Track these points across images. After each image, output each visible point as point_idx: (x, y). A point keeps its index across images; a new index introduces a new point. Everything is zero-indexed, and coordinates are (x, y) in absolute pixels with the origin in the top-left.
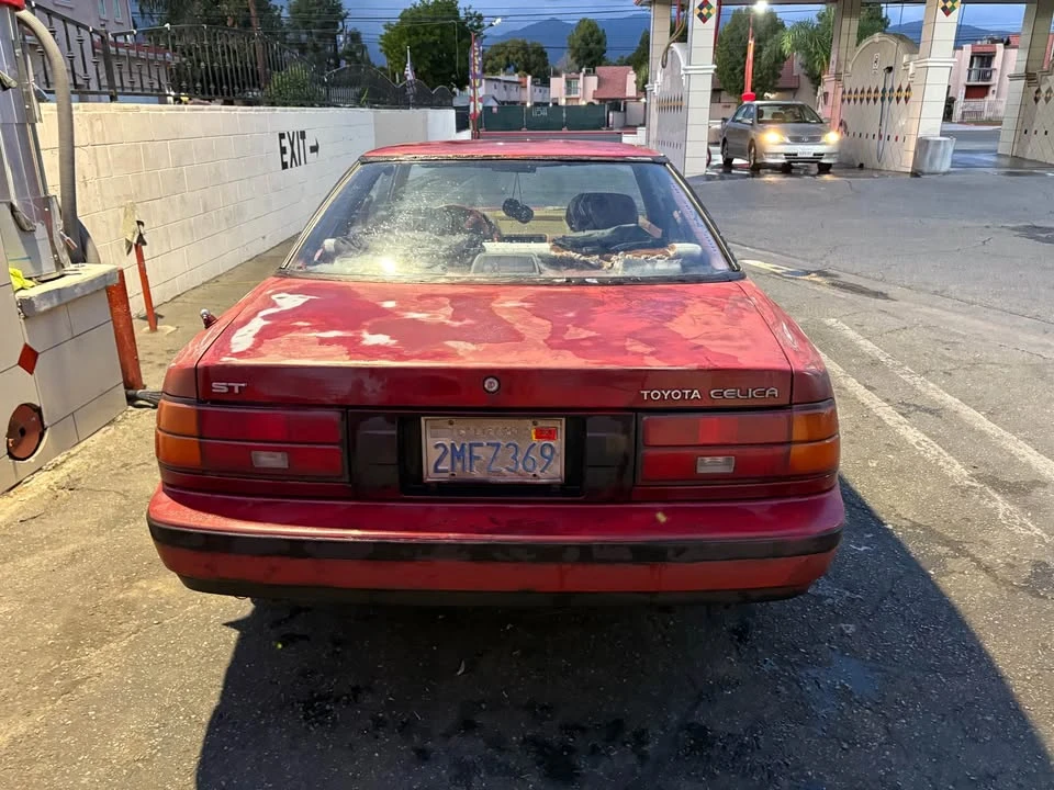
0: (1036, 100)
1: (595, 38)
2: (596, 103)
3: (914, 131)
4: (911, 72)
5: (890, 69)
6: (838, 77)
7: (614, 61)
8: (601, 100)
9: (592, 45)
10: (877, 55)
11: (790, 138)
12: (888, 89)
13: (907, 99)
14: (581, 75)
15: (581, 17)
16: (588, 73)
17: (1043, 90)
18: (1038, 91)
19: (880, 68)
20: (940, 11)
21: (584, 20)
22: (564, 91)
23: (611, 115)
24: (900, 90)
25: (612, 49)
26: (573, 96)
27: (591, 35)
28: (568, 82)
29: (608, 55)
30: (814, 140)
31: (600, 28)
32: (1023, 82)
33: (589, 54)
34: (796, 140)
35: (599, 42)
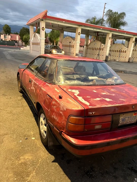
0: (88, 49)
1: (9, 28)
2: (11, 41)
3: (75, 52)
4: (74, 43)
5: (70, 42)
6: (61, 42)
7: (13, 33)
8: (12, 40)
9: (8, 29)
10: (68, 40)
11: (57, 52)
12: (70, 45)
13: (73, 47)
14: (7, 35)
15: (5, 24)
16: (8, 35)
17: (89, 47)
18: (88, 48)
19: (68, 42)
20: (78, 35)
21: (6, 25)
22: (4, 38)
23: (16, 43)
24: (72, 46)
25: (12, 31)
26: (6, 39)
27: (8, 27)
28: (5, 36)
29: (11, 32)
30: (61, 52)
31: (10, 27)
32: (86, 46)
33: (8, 31)
34: (58, 52)
35: (9, 29)
